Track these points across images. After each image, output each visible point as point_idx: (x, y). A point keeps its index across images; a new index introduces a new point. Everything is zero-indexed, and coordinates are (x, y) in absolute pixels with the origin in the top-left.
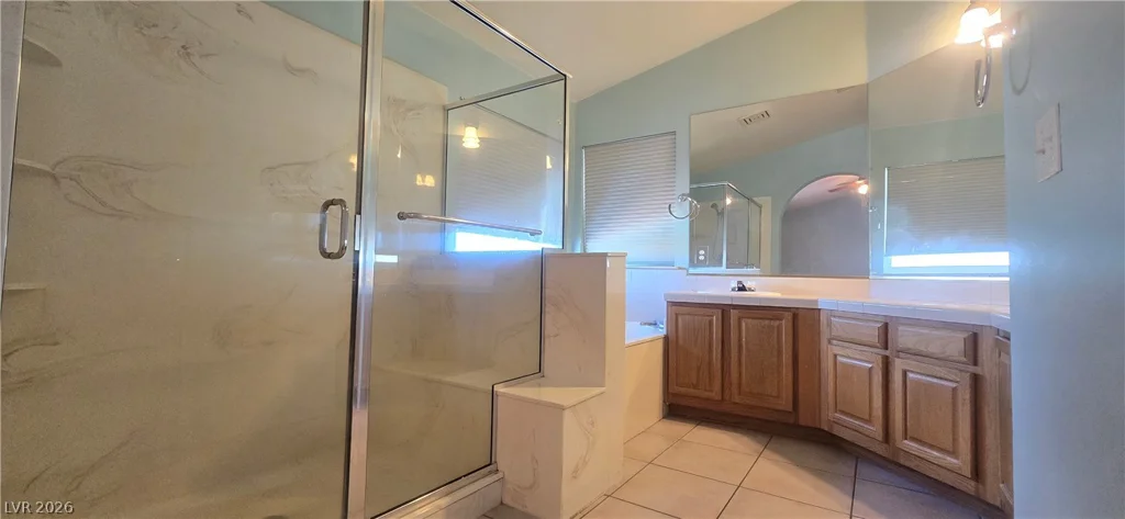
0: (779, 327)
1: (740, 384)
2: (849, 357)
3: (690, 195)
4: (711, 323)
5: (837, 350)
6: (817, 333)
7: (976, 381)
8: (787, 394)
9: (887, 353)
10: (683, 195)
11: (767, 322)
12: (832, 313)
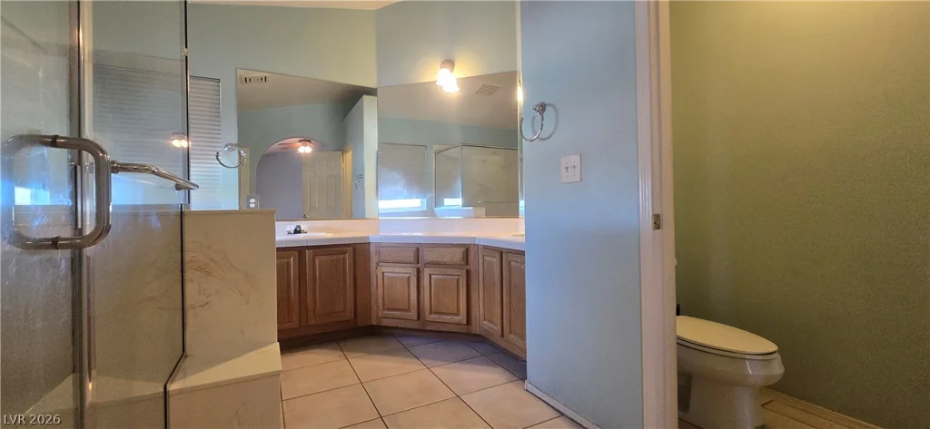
0: (344, 259)
1: (314, 308)
2: (394, 272)
3: (240, 145)
4: (288, 263)
5: (384, 269)
6: (368, 259)
7: (468, 272)
8: (350, 306)
9: (419, 266)
10: (231, 145)
11: (335, 257)
12: (379, 245)
